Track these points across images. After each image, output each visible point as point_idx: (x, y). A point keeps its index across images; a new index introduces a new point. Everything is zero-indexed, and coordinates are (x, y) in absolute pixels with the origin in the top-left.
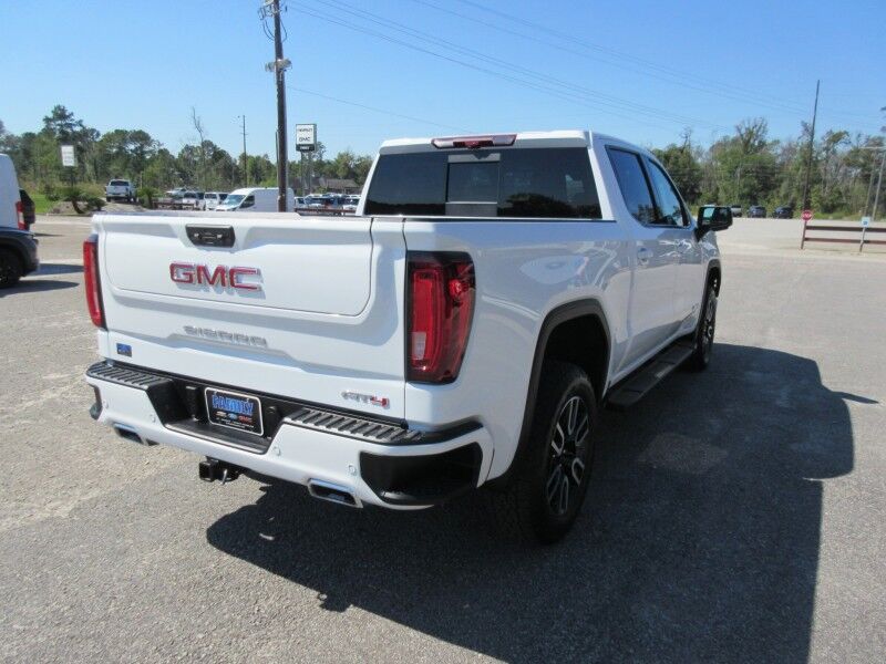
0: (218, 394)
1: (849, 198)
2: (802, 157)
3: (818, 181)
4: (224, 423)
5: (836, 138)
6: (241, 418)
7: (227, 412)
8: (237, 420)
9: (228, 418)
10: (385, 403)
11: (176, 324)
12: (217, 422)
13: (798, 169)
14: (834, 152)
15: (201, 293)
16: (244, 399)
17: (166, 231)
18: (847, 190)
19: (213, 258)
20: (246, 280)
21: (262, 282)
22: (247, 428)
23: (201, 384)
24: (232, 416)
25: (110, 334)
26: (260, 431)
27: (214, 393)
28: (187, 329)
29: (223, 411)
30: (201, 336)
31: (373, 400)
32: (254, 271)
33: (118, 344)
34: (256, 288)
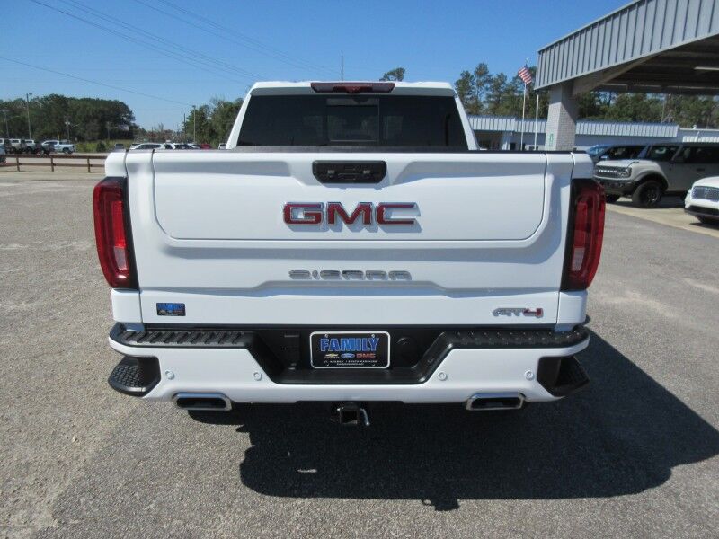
0: (330, 336)
4: (335, 365)
6: (360, 355)
7: (340, 353)
8: (356, 358)
9: (341, 359)
10: (539, 313)
11: (280, 270)
12: (325, 365)
16: (369, 336)
19: (350, 197)
21: (419, 215)
22: (366, 364)
23: (304, 330)
24: (347, 355)
25: (144, 294)
26: (386, 364)
27: (323, 336)
28: (294, 274)
29: (334, 352)
30: (313, 279)
31: (527, 312)
32: (410, 206)
33: (158, 305)
34: (411, 222)
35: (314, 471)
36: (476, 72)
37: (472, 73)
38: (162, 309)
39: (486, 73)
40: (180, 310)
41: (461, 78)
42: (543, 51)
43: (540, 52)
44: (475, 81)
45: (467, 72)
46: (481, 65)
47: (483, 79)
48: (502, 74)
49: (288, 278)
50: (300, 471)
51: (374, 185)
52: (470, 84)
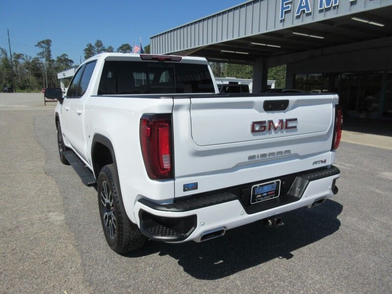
0: (260, 186)
1: (29, 83)
2: (4, 64)
3: (15, 75)
4: (259, 200)
5: (18, 56)
6: (269, 193)
8: (268, 195)
9: (262, 197)
10: (325, 161)
11: (243, 156)
12: (255, 201)
13: (4, 70)
14: (18, 63)
15: (268, 135)
16: (273, 183)
17: (249, 105)
18: (28, 80)
19: (276, 117)
20: (290, 124)
21: (298, 124)
22: (271, 197)
23: (250, 185)
24: (264, 195)
25: (177, 180)
26: (278, 195)
27: (256, 187)
28: (250, 158)
29: (260, 194)
30: (257, 159)
31: (322, 162)
32: (295, 120)
33: (184, 185)
34: (295, 127)
35: (222, 261)
36: (96, 45)
37: (93, 45)
38: (186, 187)
39: (101, 45)
40: (195, 186)
41: (87, 47)
42: (153, 37)
43: (151, 38)
44: (96, 49)
45: (90, 44)
46: (98, 41)
47: (100, 48)
48: (111, 47)
49: (247, 160)
50: (215, 263)
51: (283, 111)
52: (93, 51)
